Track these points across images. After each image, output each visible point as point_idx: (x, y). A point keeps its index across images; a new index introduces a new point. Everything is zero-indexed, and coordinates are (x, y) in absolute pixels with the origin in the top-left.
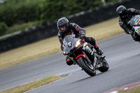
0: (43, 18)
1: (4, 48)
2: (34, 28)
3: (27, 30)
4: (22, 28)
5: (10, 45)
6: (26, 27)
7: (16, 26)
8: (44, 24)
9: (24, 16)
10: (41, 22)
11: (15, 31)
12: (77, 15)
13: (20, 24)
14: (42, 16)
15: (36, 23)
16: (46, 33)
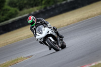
0: (44, 4)
1: (17, 26)
2: (38, 11)
4: (29, 12)
5: (20, 24)
6: (32, 11)
7: (25, 10)
8: (45, 8)
10: (43, 6)
11: (24, 14)
14: (43, 2)
15: (39, 7)
16: (47, 15)
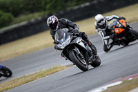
3: (33, 20)
9: (30, 7)
12: (82, 6)
13: (26, 14)
